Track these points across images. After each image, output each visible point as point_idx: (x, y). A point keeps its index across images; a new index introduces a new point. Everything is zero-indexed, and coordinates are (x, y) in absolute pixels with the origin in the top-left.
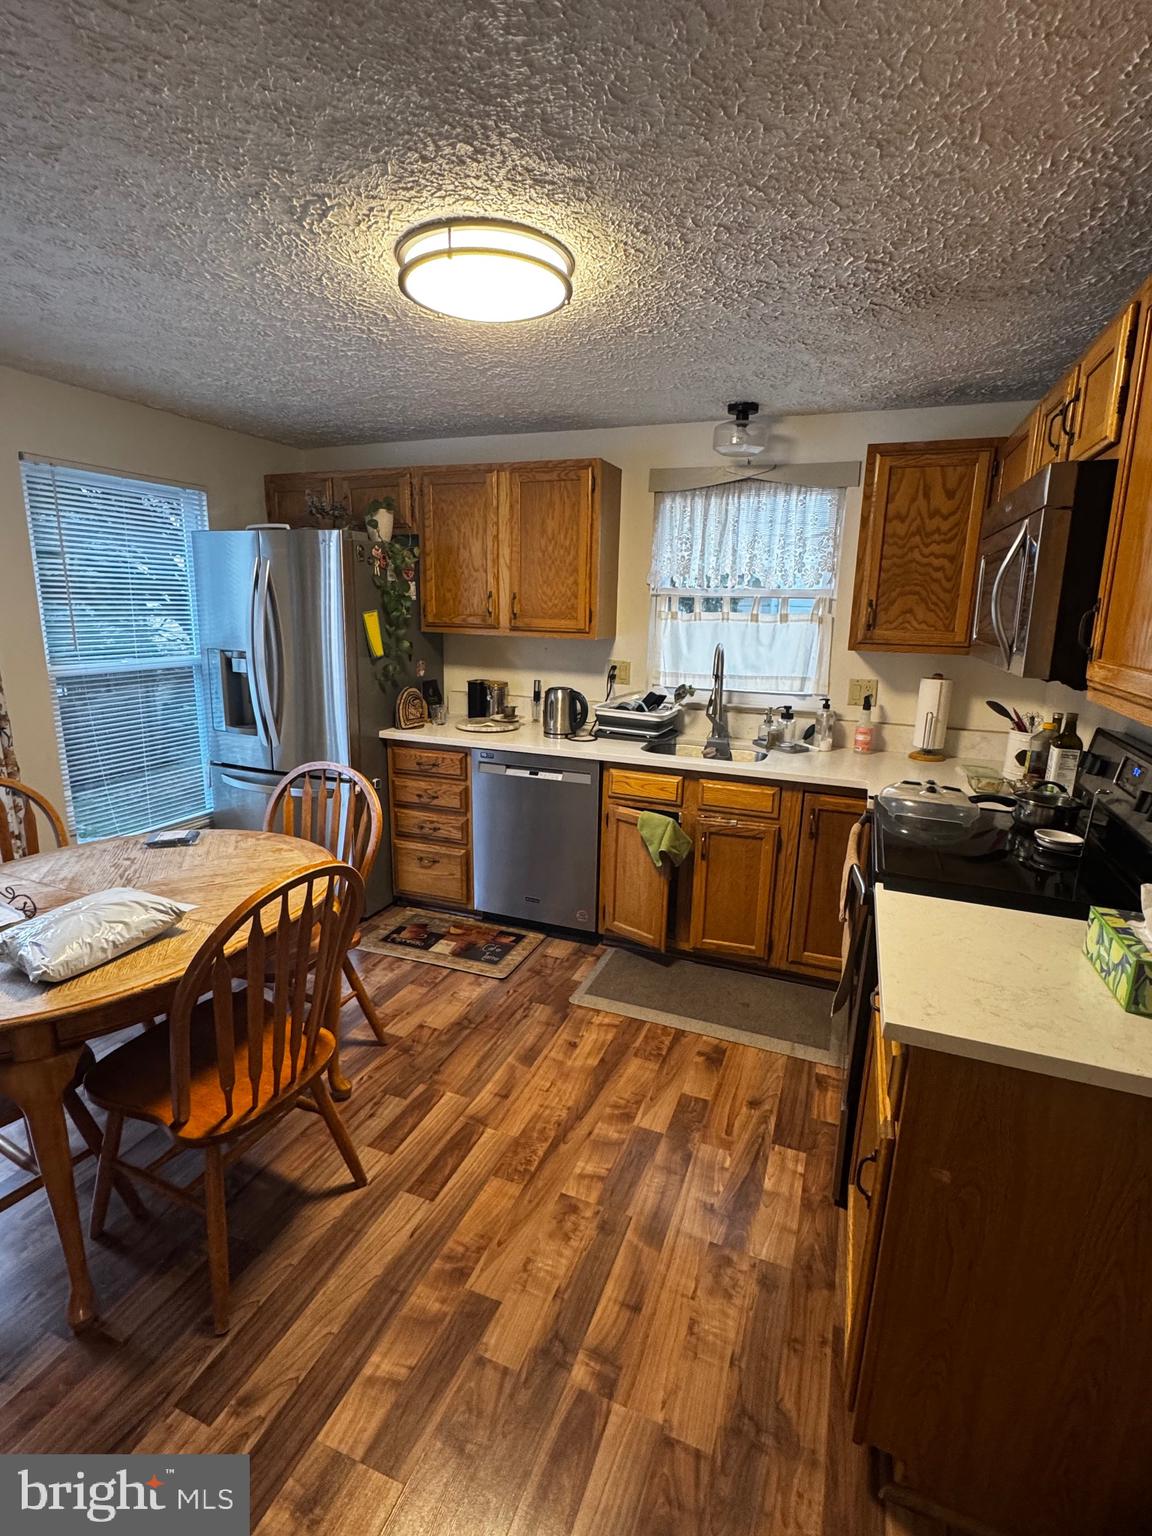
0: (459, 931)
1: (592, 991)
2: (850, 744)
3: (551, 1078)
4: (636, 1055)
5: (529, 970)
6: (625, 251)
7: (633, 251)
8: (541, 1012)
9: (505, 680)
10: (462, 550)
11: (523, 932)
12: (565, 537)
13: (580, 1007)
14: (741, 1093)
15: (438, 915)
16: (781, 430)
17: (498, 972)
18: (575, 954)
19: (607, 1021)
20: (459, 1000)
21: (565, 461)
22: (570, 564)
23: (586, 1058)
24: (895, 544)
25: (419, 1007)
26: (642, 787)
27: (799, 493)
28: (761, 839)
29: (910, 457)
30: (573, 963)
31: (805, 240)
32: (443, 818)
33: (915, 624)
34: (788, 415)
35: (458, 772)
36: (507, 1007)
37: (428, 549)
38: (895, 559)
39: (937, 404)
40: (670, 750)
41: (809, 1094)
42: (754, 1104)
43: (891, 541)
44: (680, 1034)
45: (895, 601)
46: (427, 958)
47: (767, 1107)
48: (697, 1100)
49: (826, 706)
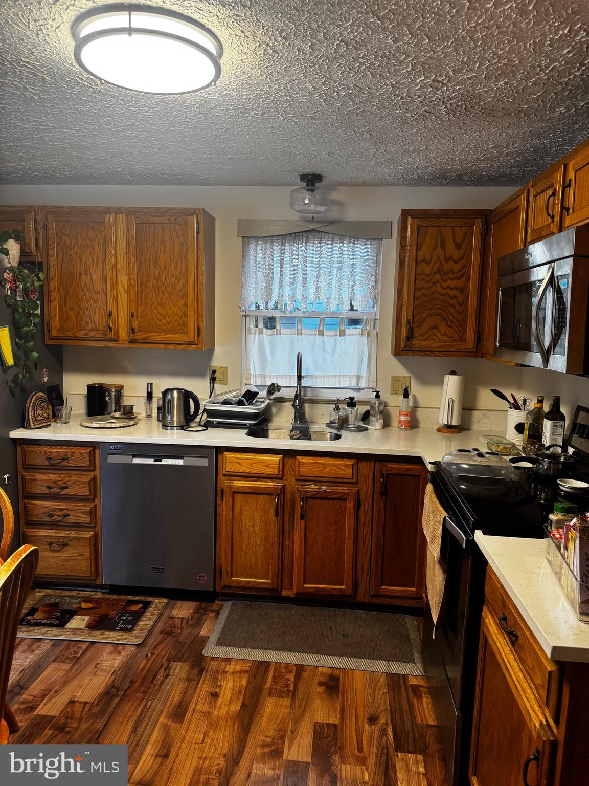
0: (90, 605)
1: (221, 642)
2: (395, 423)
3: (203, 730)
4: (270, 695)
5: (161, 633)
6: (265, 50)
7: (271, 51)
8: (180, 670)
9: (121, 384)
10: (83, 276)
11: (149, 599)
12: (176, 269)
13: (213, 659)
14: (360, 713)
15: (67, 593)
16: (335, 195)
17: (133, 639)
18: (197, 612)
19: (238, 668)
20: (102, 670)
21: (173, 209)
22: (181, 290)
23: (229, 706)
24: (423, 279)
25: (65, 683)
26: (251, 465)
27: (349, 242)
28: (345, 499)
29: (431, 219)
30: (197, 620)
31: (398, 60)
32: (72, 505)
33: (438, 335)
34: (340, 185)
35: (87, 464)
36: (148, 671)
37: (52, 275)
38: (423, 290)
39: (442, 184)
40: (264, 434)
41: (411, 704)
42: (372, 720)
43: (421, 278)
44: (300, 669)
45: (425, 320)
46: (64, 635)
47: (383, 721)
48: (328, 725)
49: (378, 396)
